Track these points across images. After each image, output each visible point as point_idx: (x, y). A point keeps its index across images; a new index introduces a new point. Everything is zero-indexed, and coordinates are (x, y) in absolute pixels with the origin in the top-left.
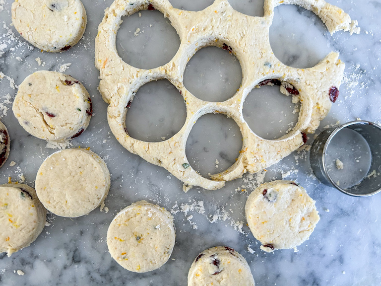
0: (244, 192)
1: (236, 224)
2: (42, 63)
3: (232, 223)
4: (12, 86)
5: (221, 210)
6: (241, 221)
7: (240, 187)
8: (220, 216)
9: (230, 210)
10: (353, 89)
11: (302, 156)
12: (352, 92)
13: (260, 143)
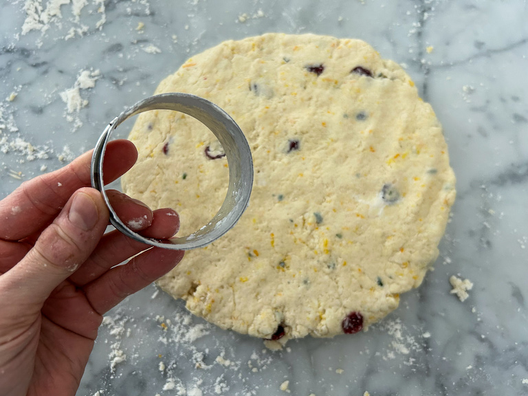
0: (163, 329)
1: (116, 351)
2: (141, 30)
3: (115, 345)
4: (98, 24)
5: (120, 319)
6: (125, 356)
7: (165, 319)
8: (113, 323)
9: (129, 330)
10: (396, 354)
11: (262, 362)
12: (391, 355)
13: (225, 286)
